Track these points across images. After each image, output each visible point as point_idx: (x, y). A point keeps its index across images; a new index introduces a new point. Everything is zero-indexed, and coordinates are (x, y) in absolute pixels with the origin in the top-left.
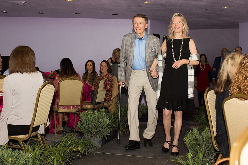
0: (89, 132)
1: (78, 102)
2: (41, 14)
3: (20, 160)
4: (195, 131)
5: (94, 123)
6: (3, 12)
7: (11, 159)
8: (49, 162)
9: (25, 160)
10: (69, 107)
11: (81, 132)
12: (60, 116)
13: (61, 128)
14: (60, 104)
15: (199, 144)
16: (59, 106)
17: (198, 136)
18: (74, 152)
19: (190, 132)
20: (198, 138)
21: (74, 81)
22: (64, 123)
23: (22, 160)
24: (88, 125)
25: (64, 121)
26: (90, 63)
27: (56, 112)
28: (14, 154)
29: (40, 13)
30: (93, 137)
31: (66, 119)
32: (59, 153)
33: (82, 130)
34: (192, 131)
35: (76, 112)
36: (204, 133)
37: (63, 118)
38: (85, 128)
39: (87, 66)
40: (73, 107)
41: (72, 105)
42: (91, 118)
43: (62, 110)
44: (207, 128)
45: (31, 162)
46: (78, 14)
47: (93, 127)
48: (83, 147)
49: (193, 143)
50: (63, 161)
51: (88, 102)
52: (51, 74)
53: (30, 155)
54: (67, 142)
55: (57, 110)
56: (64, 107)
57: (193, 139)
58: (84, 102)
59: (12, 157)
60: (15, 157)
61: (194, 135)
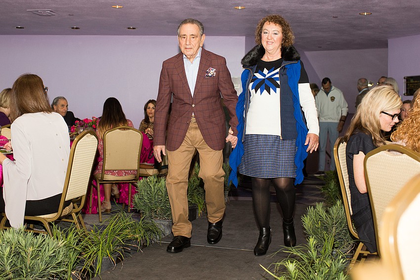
0: (151, 210)
1: (134, 165)
2: (76, 29)
3: (45, 251)
4: (320, 207)
5: (160, 197)
6: (17, 28)
7: (31, 249)
8: (90, 256)
9: (53, 251)
10: (120, 172)
11: (139, 211)
12: (107, 187)
13: (109, 206)
14: (106, 167)
15: (326, 229)
17: (324, 215)
18: (129, 241)
19: (311, 210)
20: (324, 218)
21: (127, 131)
23: (48, 251)
24: (150, 199)
25: (113, 195)
26: (151, 105)
27: (100, 181)
28: (36, 241)
29: (73, 28)
30: (159, 218)
31: (116, 192)
32: (106, 241)
33: (141, 207)
34: (315, 208)
35: (132, 180)
36: (334, 210)
37: (112, 190)
38: (145, 205)
39: (148, 110)
40: (127, 172)
41: (125, 169)
42: (154, 189)
43: (109, 177)
44: (339, 203)
45: (62, 253)
46: (133, 28)
47: (157, 202)
48: (142, 232)
49: (317, 226)
50: (112, 254)
51: (150, 164)
52: (92, 122)
53: (61, 243)
54: (117, 225)
55: (102, 177)
56: (112, 172)
57: (316, 220)
58: (143, 164)
59: (33, 246)
60: (37, 246)
61: (317, 213)
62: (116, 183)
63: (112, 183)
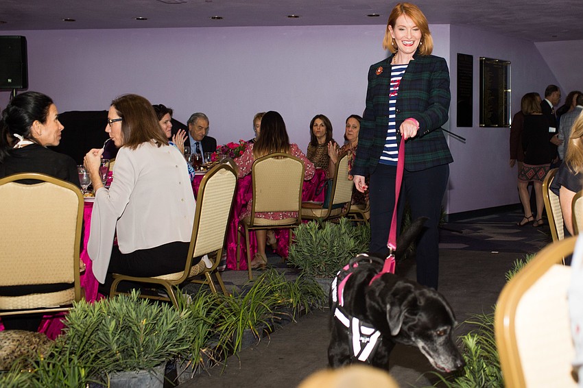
0: (313, 266)
1: (295, 205)
2: (217, 20)
3: (163, 324)
5: (324, 248)
6: (137, 19)
7: (144, 322)
8: (227, 329)
9: (172, 324)
10: (275, 215)
11: (298, 267)
13: (263, 259)
14: (257, 209)
16: (255, 214)
18: (281, 307)
19: (519, 264)
21: (284, 160)
22: (269, 249)
23: (167, 324)
24: (310, 251)
25: (268, 244)
26: (319, 122)
27: (250, 226)
28: (149, 312)
29: (214, 18)
30: (323, 276)
31: (273, 240)
32: (248, 309)
33: (299, 260)
34: (524, 261)
35: (293, 225)
37: (267, 239)
38: (305, 258)
39: (314, 128)
40: (285, 214)
41: (282, 210)
42: (316, 238)
43: (262, 221)
45: (184, 327)
46: (296, 17)
47: (321, 255)
48: (299, 296)
50: (255, 325)
51: (318, 203)
52: (240, 147)
53: (184, 314)
54: (263, 287)
55: (252, 222)
56: (265, 214)
58: (308, 203)
59: (147, 317)
60: (151, 318)
62: (272, 229)
63: (267, 229)
